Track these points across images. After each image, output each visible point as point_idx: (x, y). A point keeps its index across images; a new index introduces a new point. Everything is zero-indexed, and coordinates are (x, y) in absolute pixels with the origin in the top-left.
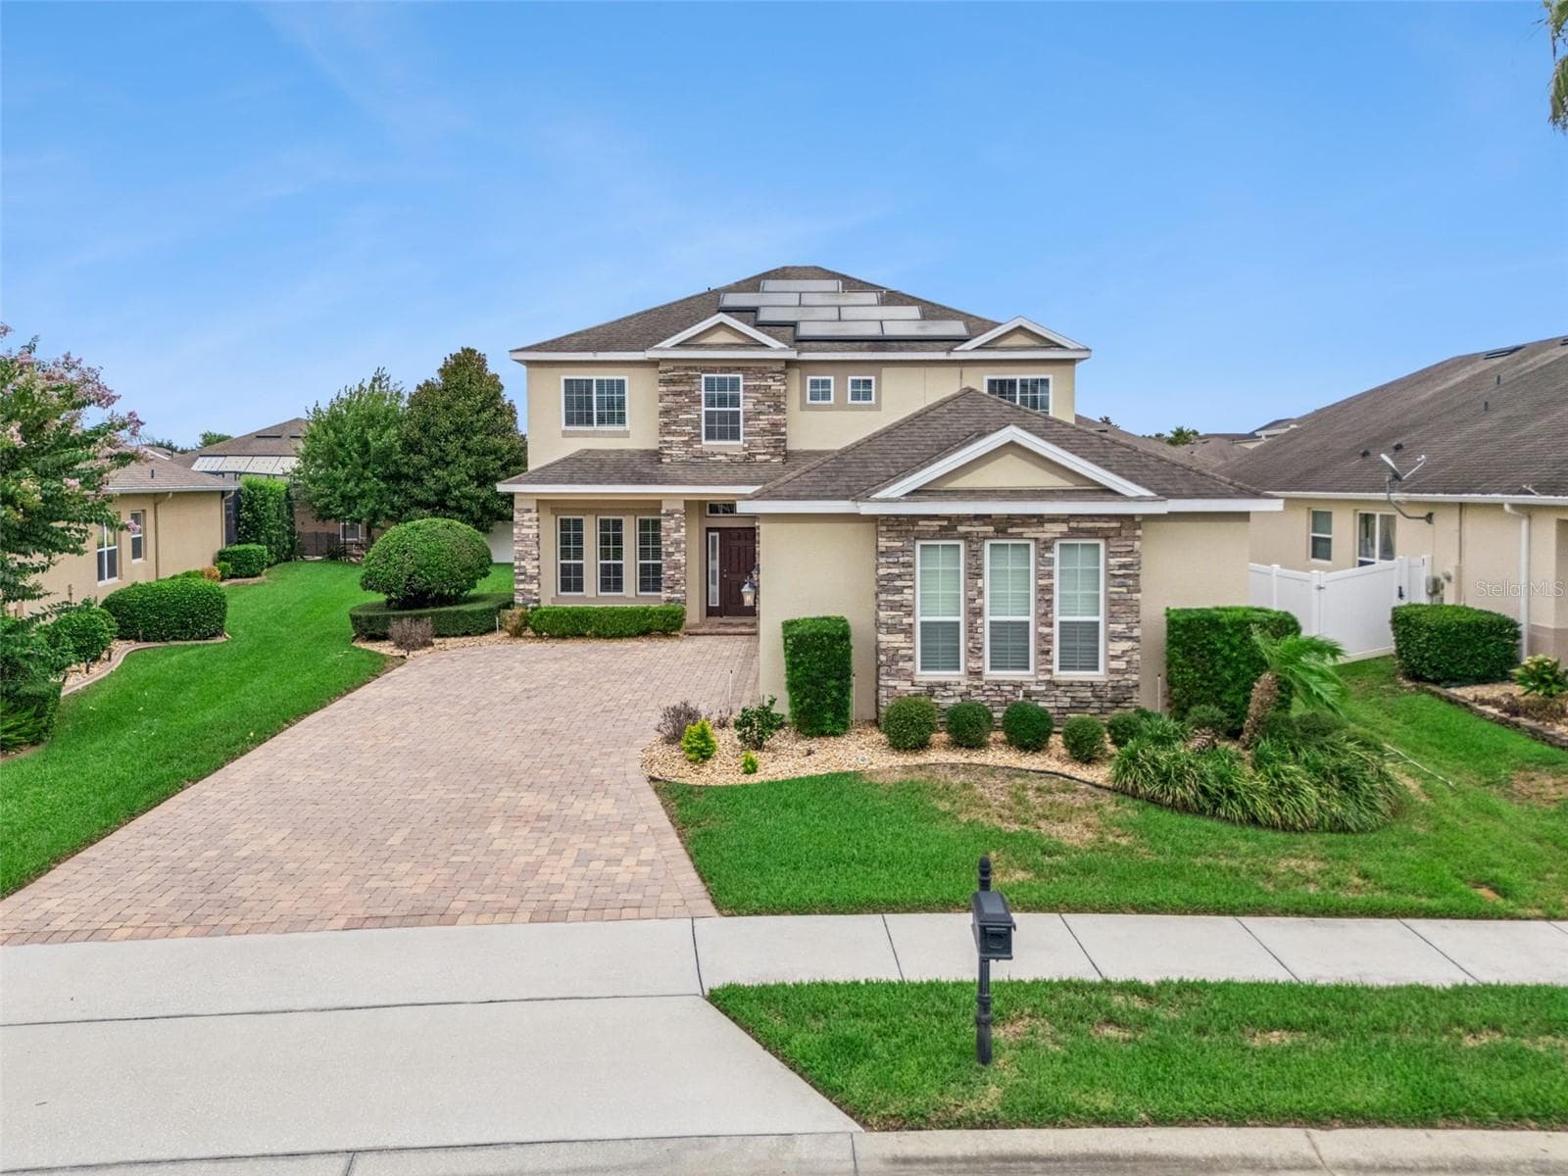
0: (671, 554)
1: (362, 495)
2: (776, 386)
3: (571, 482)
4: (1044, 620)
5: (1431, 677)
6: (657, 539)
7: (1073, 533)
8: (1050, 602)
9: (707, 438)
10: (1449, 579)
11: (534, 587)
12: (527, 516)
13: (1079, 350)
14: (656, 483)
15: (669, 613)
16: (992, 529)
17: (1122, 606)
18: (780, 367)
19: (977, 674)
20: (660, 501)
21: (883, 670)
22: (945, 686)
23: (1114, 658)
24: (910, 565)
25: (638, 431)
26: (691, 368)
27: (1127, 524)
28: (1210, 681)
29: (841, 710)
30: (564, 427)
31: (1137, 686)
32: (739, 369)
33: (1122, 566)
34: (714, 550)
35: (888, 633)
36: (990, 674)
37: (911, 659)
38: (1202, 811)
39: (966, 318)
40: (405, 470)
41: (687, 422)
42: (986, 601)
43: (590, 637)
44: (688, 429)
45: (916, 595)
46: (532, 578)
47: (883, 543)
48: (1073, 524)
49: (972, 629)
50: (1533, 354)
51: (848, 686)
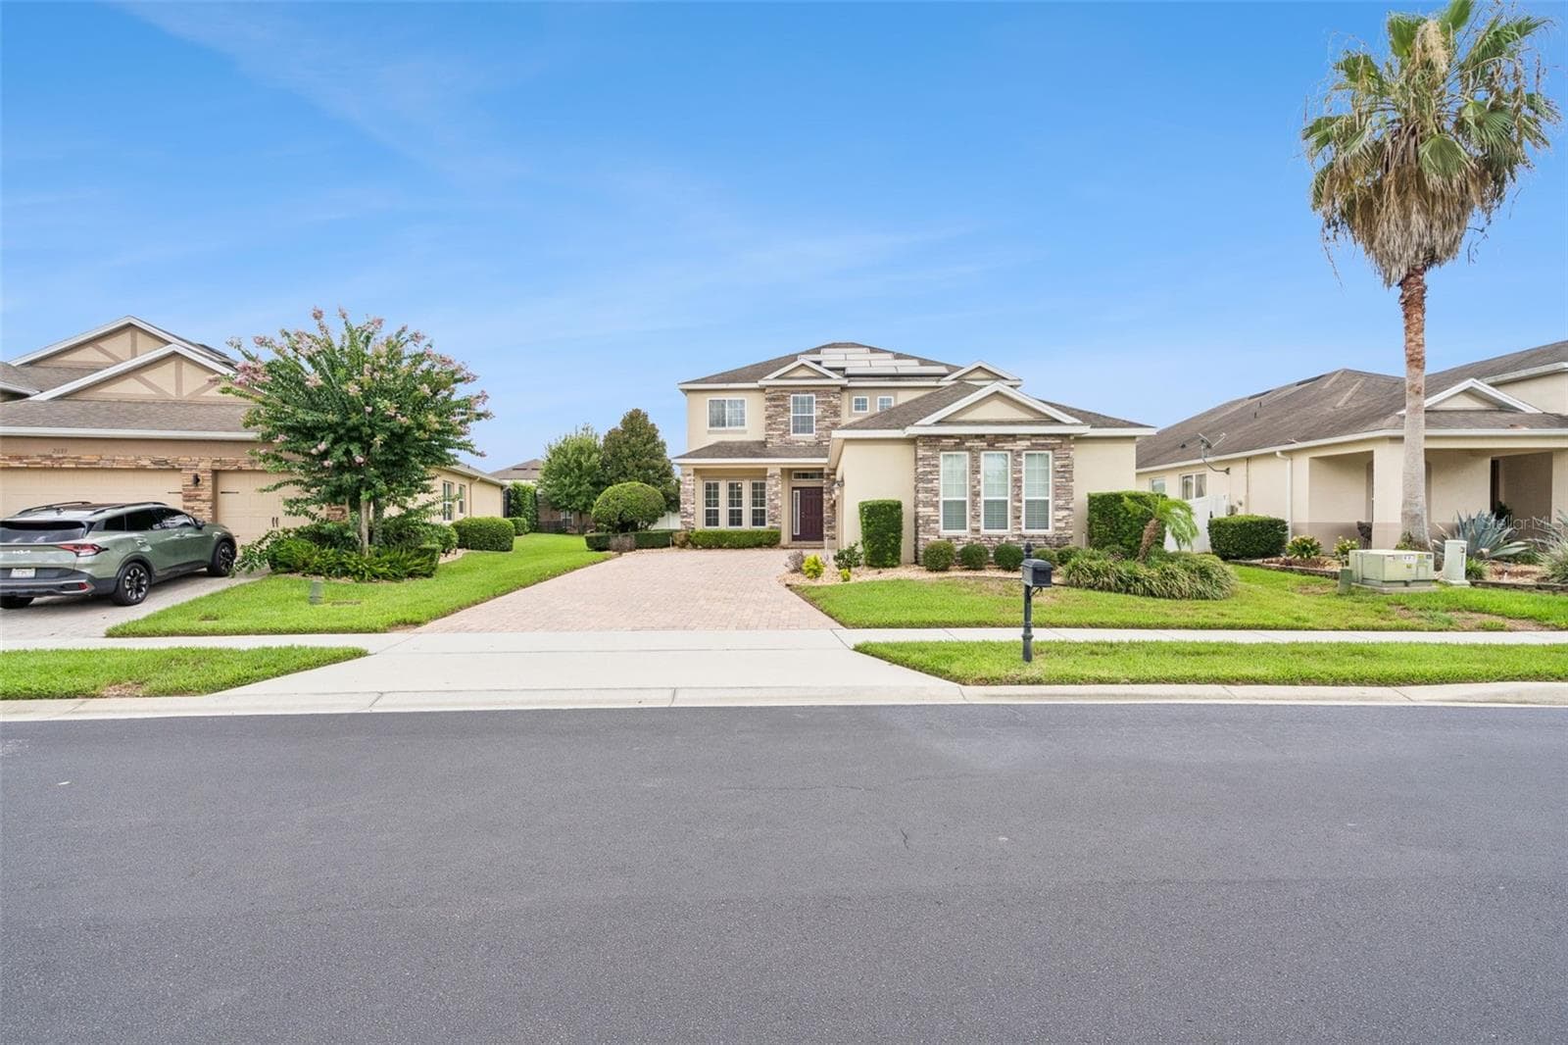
0: (772, 500)
1: (579, 493)
2: (835, 401)
3: (714, 457)
4: (1016, 498)
5: (1234, 555)
6: (763, 495)
7: (1034, 446)
8: (1020, 487)
9: (794, 432)
10: (1241, 504)
11: (691, 520)
12: (688, 478)
13: (1015, 380)
14: (764, 457)
15: (772, 533)
16: (985, 444)
17: (1063, 489)
18: (838, 389)
19: (977, 530)
20: (766, 469)
21: (920, 529)
22: (957, 538)
23: (1058, 520)
24: (937, 466)
25: (752, 430)
26: (785, 391)
27: (1066, 441)
28: (1115, 533)
29: (896, 552)
30: (708, 428)
31: (1071, 537)
32: (813, 391)
33: (1062, 466)
34: (796, 499)
35: (924, 507)
36: (983, 531)
37: (937, 522)
38: (1119, 591)
39: (947, 366)
40: (602, 479)
41: (782, 423)
42: (982, 488)
43: (725, 548)
44: (782, 427)
45: (940, 484)
46: (691, 515)
47: (921, 453)
48: (1034, 441)
49: (974, 504)
50: (1279, 392)
51: (901, 537)
